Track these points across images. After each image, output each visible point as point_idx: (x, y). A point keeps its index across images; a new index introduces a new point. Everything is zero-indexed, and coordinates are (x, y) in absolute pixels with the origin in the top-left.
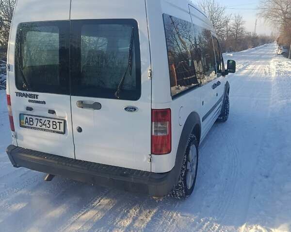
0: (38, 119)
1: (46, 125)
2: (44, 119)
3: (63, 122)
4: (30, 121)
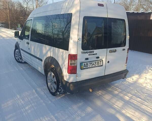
0: (90, 63)
1: (94, 65)
2: (93, 62)
3: (102, 61)
4: (86, 65)
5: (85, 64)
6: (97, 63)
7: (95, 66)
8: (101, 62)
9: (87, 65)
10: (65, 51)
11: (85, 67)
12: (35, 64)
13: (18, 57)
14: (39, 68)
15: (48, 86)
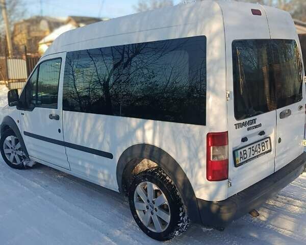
0: (250, 148)
1: (257, 151)
2: (255, 145)
3: (269, 139)
4: (244, 154)
5: (241, 152)
6: (261, 147)
7: (259, 154)
8: (268, 143)
9: (246, 154)
10: (196, 128)
11: (242, 159)
12: (83, 167)
13: (12, 155)
14: (101, 176)
15: (137, 220)
